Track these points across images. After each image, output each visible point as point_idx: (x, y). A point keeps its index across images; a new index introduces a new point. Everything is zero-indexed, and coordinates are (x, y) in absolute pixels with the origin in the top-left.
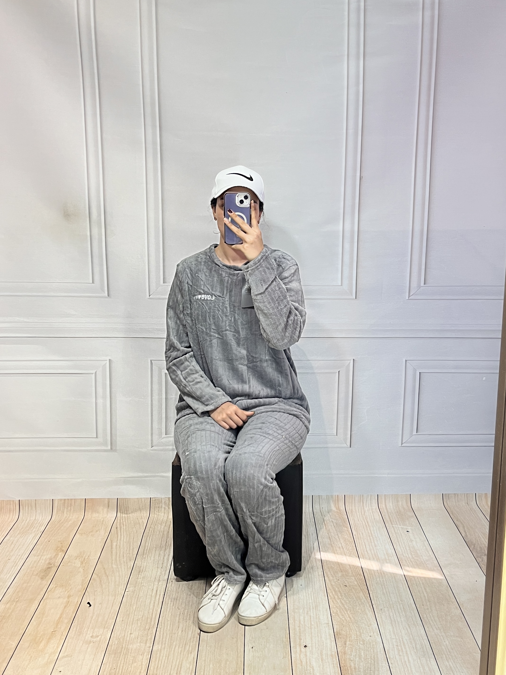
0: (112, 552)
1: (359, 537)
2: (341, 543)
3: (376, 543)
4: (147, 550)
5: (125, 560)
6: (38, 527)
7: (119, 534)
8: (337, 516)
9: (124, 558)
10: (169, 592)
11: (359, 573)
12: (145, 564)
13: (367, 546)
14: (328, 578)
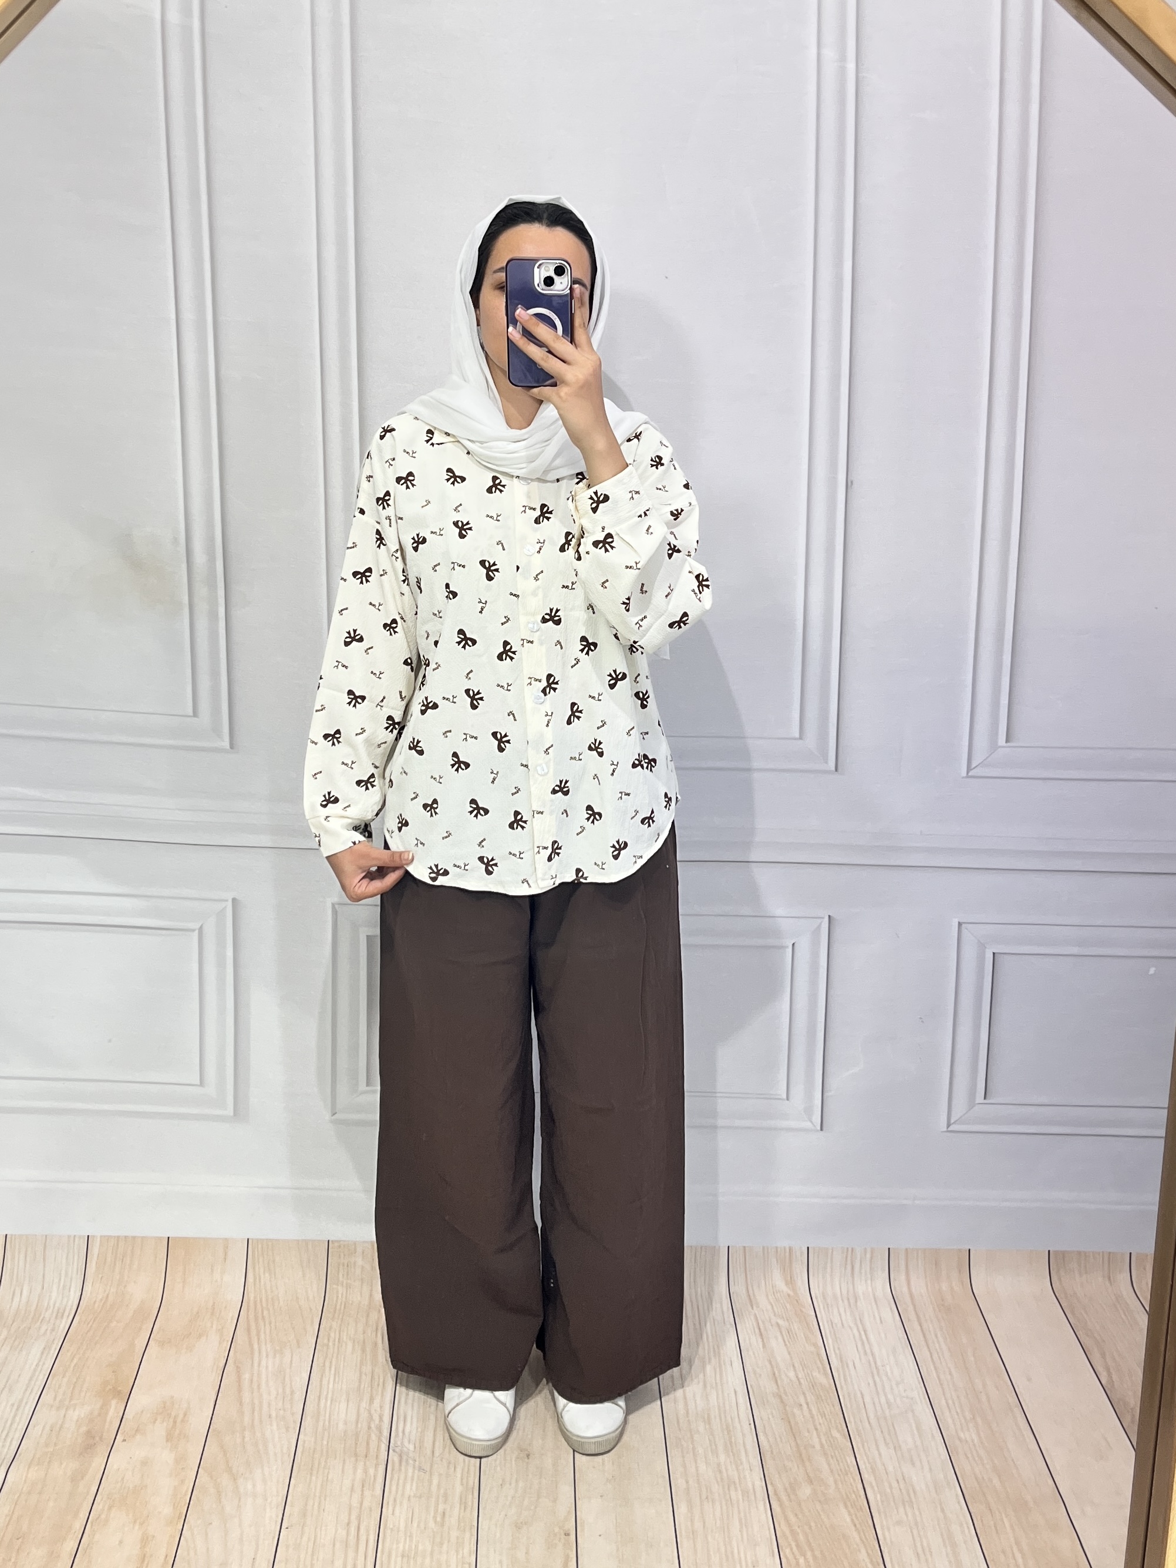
0: (241, 1404)
1: (848, 1377)
2: (804, 1394)
3: (890, 1396)
4: (326, 1399)
5: (275, 1427)
6: (52, 1321)
7: (256, 1346)
8: (788, 1306)
9: (271, 1425)
10: (389, 1531)
11: (855, 1490)
12: (325, 1443)
13: (870, 1407)
14: (779, 1500)
